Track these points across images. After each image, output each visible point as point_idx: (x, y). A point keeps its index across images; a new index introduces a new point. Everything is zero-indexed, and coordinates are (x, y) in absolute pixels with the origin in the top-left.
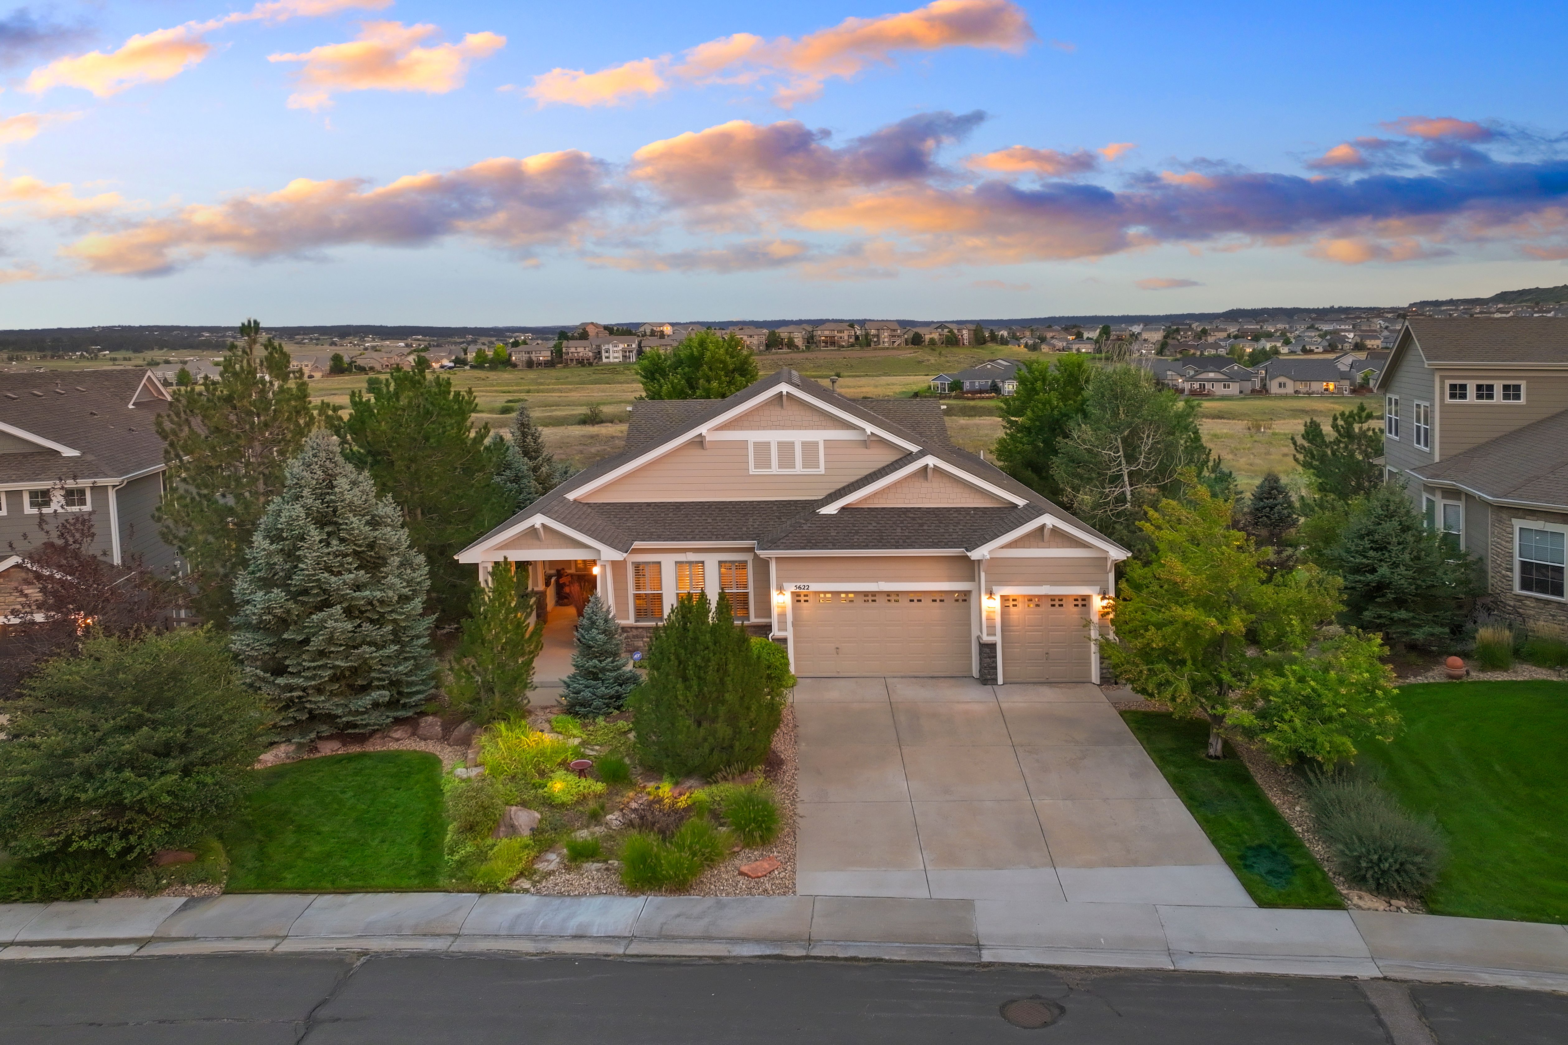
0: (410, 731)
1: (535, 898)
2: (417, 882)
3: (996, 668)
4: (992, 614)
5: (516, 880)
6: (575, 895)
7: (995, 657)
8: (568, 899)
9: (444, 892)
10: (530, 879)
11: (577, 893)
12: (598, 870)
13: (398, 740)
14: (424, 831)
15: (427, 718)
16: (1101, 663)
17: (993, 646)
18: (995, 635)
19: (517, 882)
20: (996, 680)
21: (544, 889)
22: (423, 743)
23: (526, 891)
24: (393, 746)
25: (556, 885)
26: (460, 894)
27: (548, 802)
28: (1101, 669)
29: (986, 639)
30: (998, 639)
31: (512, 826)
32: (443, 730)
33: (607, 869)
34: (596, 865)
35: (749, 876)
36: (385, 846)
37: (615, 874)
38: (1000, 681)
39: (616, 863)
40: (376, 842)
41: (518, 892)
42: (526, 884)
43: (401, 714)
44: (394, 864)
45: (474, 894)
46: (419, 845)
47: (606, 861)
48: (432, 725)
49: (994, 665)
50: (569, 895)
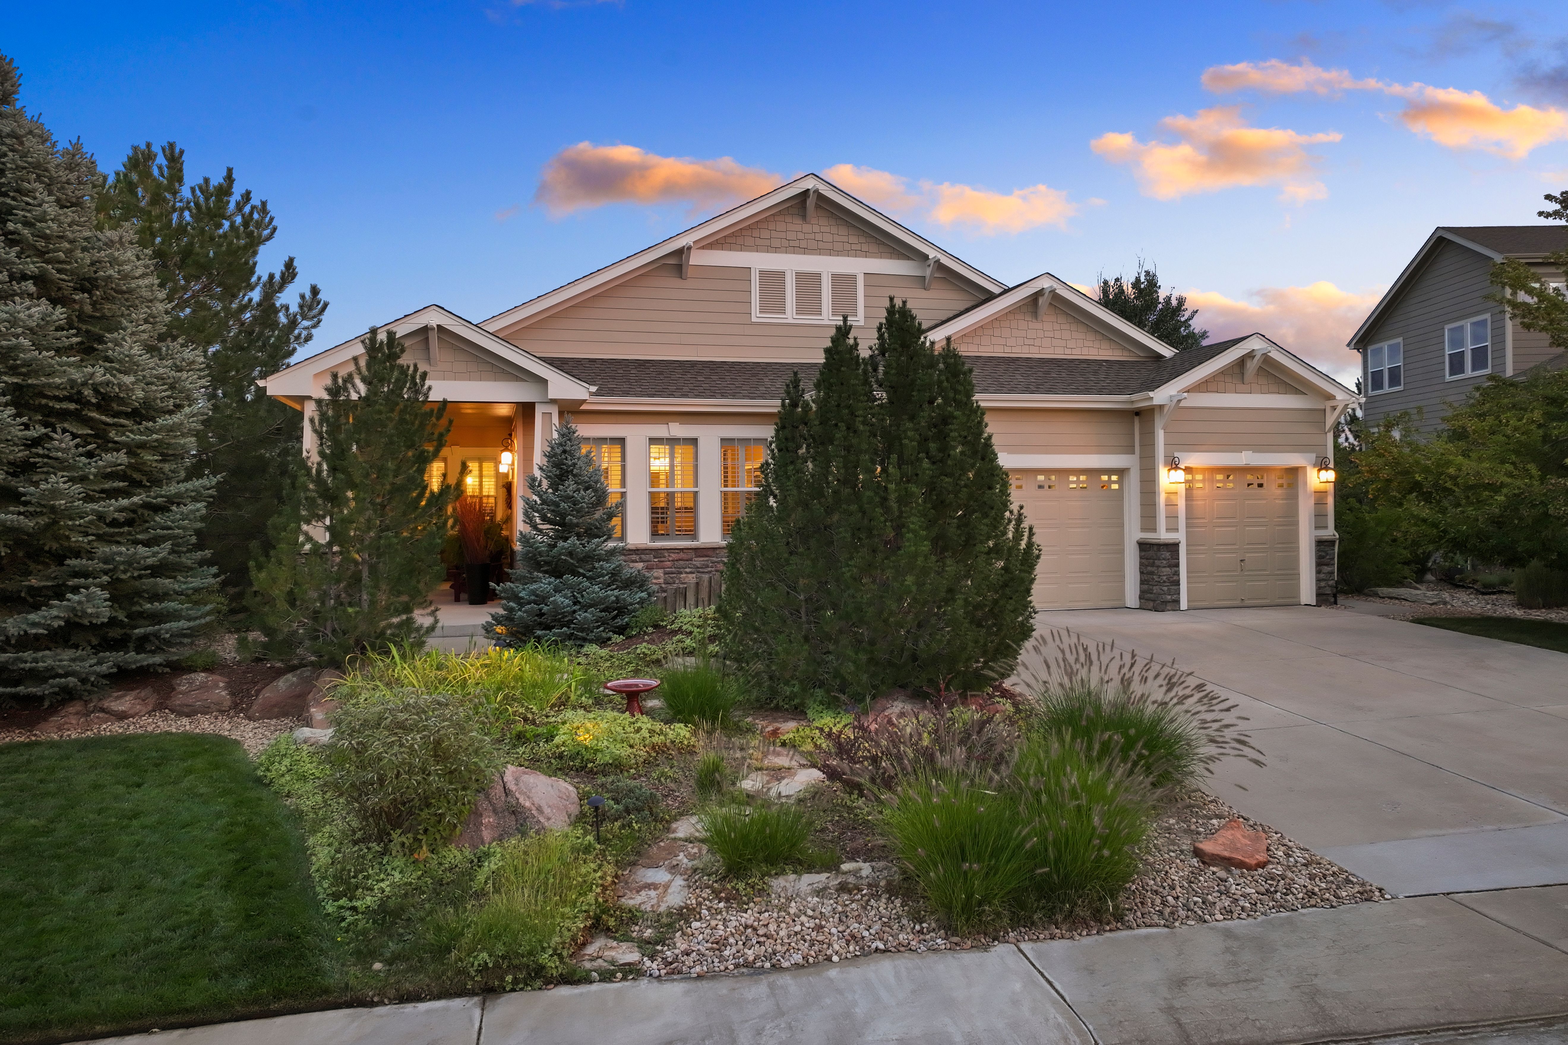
0: (152, 700)
1: (675, 989)
2: (242, 984)
3: (1177, 583)
4: (1173, 497)
5: (584, 945)
6: (797, 966)
7: (1177, 565)
8: (785, 980)
9: (349, 1005)
10: (627, 938)
11: (797, 958)
12: (820, 892)
13: (121, 716)
14: (232, 856)
15: (193, 675)
16: (1318, 572)
17: (1174, 547)
18: (1177, 530)
19: (591, 950)
20: (1177, 602)
21: (689, 960)
22: (185, 721)
23: (631, 971)
24: (112, 728)
25: (720, 944)
26: (409, 1008)
27: (577, 762)
28: (1318, 580)
29: (1163, 535)
30: (1180, 536)
31: (516, 811)
32: (232, 694)
33: (843, 888)
34: (807, 878)
35: (1241, 865)
36: (112, 903)
37: (878, 897)
38: (1184, 605)
39: (866, 869)
40: (81, 892)
41: (607, 976)
42: (628, 954)
43: (132, 658)
44: (148, 942)
45: (457, 1003)
46: (227, 887)
47: (832, 866)
48: (203, 687)
49: (1175, 578)
50: (776, 968)
